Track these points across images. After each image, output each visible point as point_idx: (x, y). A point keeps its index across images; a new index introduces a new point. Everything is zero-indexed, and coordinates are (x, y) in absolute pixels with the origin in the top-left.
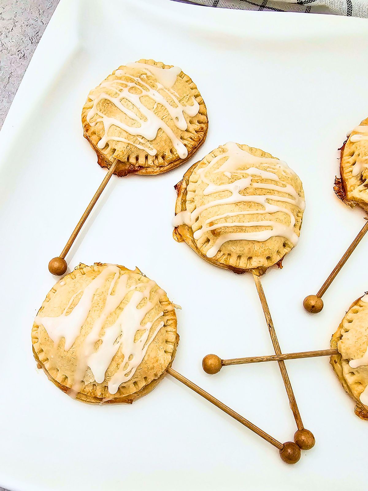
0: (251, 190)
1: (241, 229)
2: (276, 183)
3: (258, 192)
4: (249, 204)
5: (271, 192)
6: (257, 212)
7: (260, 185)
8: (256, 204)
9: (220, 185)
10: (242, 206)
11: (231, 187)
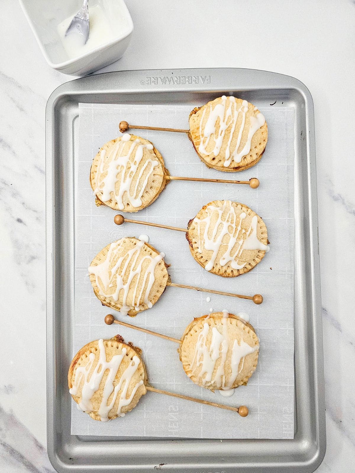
0: (125, 278)
1: (144, 291)
2: (125, 260)
3: (127, 274)
4: (132, 282)
5: (129, 266)
6: (138, 279)
7: (124, 271)
8: (134, 278)
9: (115, 292)
10: (132, 286)
11: (118, 288)
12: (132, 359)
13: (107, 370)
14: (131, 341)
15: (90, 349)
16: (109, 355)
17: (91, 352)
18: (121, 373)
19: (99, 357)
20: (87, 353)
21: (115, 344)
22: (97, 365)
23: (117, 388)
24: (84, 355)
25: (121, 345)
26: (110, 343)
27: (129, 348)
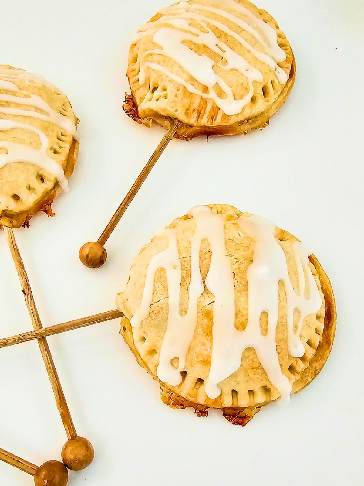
12: (184, 374)
13: (241, 326)
14: (203, 418)
15: (308, 365)
16: (253, 368)
17: (303, 358)
18: (200, 330)
19: (279, 353)
20: (311, 352)
21: (243, 401)
22: (277, 332)
23: (196, 287)
24: (317, 344)
25: (228, 402)
26: (260, 398)
27: (201, 401)
